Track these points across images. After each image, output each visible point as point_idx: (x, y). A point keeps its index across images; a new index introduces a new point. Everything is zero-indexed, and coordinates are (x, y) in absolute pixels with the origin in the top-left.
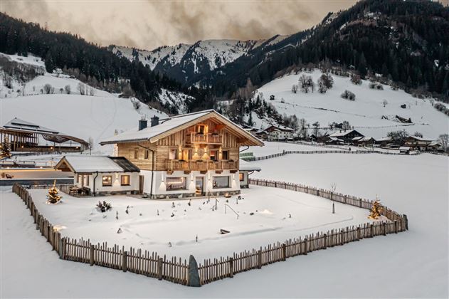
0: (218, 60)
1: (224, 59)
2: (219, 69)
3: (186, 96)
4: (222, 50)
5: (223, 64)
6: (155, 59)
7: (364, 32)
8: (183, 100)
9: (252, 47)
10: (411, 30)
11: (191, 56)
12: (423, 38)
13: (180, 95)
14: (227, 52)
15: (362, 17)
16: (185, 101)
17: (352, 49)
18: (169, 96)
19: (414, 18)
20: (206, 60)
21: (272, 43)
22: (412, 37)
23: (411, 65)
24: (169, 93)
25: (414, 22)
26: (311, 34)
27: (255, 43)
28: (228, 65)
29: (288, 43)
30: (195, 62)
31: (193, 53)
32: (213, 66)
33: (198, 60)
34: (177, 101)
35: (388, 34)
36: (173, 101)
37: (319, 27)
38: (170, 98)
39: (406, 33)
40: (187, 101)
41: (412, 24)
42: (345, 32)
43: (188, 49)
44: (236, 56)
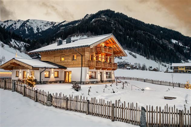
0: (38, 29)
1: (41, 29)
2: (39, 33)
3: (25, 43)
4: (40, 24)
5: (40, 31)
6: (5, 25)
7: (102, 23)
8: (23, 45)
9: (54, 25)
10: (119, 24)
11: (24, 26)
12: (123, 28)
13: (22, 43)
14: (42, 26)
15: (101, 17)
16: (24, 46)
17: (99, 29)
18: (16, 43)
19: (120, 20)
20: (32, 29)
21: (63, 24)
22: (119, 27)
23: (120, 37)
24: (16, 41)
25: (120, 21)
26: (80, 22)
27: (55, 23)
28: (43, 31)
29: (70, 25)
30: (26, 29)
31: (26, 25)
32: (35, 31)
33: (28, 28)
34: (20, 45)
35: (111, 25)
36: (18, 45)
37: (83, 19)
38: (16, 44)
39: (117, 25)
40: (25, 46)
41: (119, 22)
42: (95, 22)
43: (23, 22)
44: (46, 28)
